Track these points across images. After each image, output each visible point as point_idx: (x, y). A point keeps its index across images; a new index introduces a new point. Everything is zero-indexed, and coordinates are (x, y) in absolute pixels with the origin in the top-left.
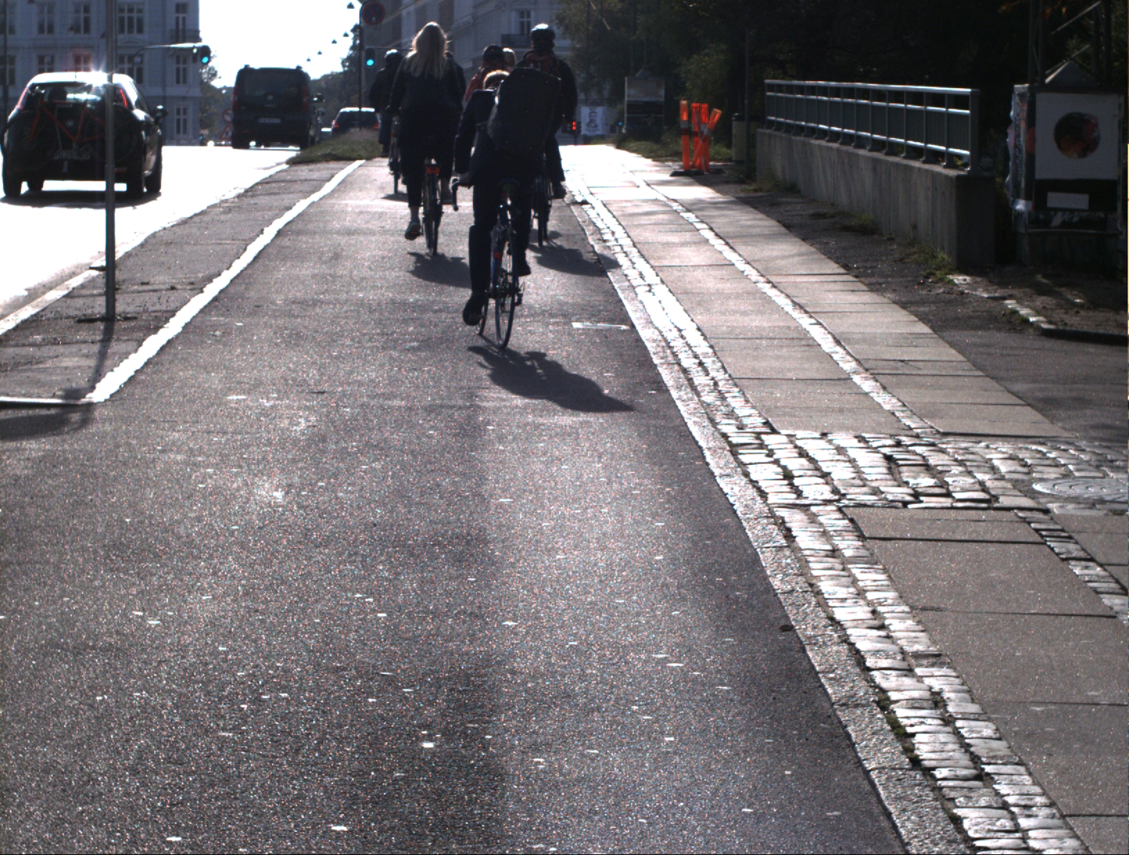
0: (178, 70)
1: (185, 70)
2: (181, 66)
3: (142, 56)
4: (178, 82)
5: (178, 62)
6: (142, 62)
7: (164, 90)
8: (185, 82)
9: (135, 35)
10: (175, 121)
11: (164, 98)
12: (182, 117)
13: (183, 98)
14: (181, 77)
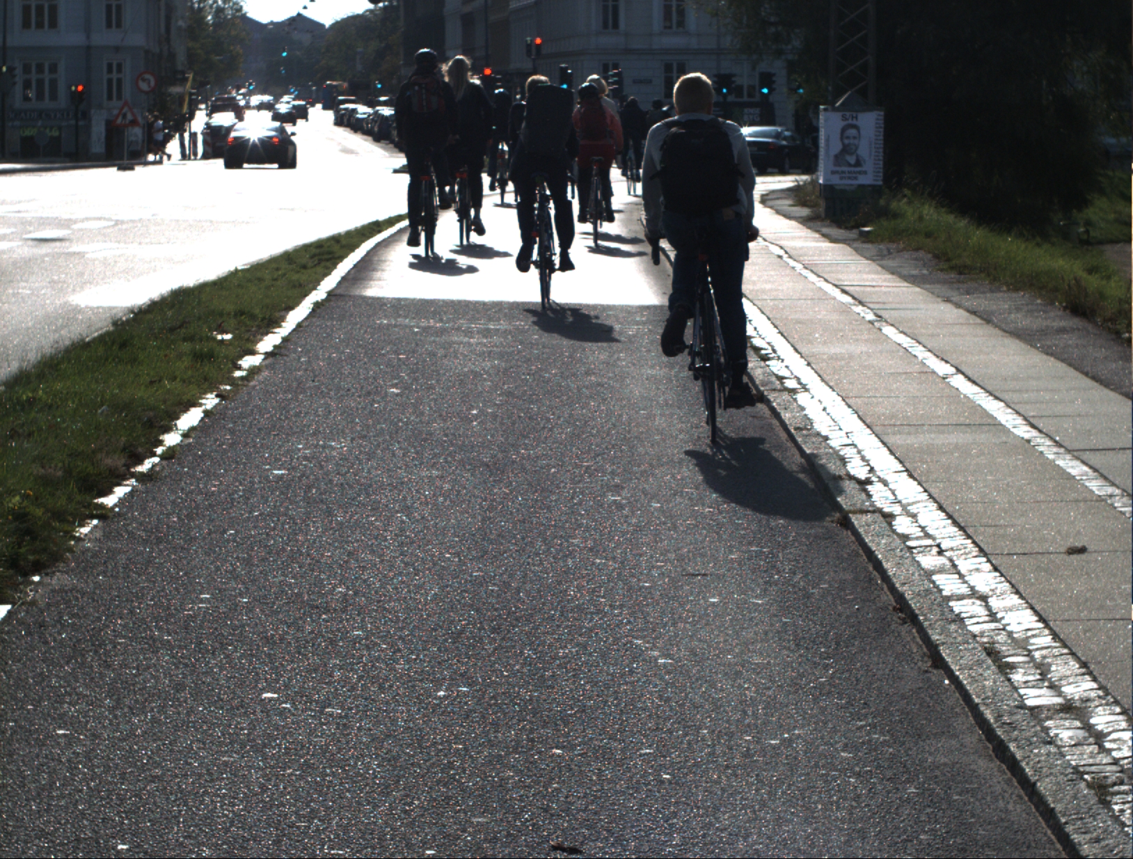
1: (118, 7)
7: (88, 37)
10: (105, 82)
11: (89, 48)
12: (115, 76)
13: (117, 49)
14: (114, 19)
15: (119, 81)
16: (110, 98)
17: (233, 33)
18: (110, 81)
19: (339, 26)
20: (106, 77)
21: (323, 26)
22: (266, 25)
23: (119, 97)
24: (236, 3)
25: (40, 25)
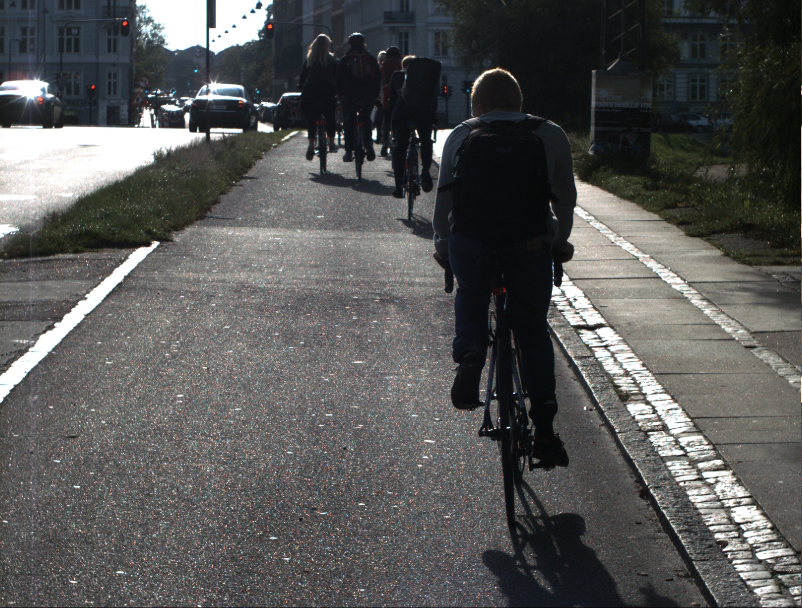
0: (109, 41)
1: (115, 40)
2: (112, 37)
3: (78, 29)
4: (109, 51)
5: (109, 34)
6: (78, 34)
7: (97, 58)
8: (115, 51)
9: (73, 11)
10: (107, 84)
11: (97, 64)
12: (112, 80)
13: (114, 65)
14: (112, 47)
15: (115, 84)
16: (109, 93)
17: (159, 57)
18: (110, 84)
19: (221, 53)
20: (107, 81)
21: (213, 53)
22: (174, 52)
23: (115, 93)
24: (161, 37)
25: (69, 50)
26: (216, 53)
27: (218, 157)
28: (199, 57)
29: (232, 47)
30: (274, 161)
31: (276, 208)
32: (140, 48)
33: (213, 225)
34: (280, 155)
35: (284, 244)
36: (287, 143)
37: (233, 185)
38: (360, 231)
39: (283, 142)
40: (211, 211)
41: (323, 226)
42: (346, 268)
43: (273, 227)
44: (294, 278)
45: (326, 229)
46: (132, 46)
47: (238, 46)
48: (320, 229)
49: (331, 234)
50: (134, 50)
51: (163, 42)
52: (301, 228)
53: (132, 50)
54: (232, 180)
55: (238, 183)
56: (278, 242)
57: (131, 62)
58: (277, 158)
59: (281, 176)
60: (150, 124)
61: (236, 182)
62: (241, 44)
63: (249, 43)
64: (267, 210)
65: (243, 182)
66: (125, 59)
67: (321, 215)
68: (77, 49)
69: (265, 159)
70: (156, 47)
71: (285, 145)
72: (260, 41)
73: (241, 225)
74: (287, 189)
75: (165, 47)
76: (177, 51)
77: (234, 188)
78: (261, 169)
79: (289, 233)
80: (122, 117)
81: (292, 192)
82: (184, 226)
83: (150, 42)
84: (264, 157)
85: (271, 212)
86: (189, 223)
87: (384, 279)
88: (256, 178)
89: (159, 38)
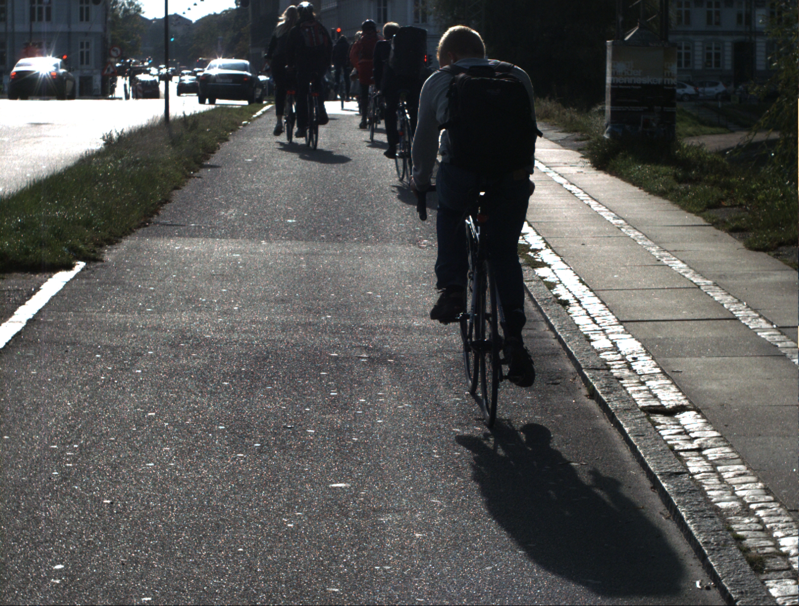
2: (84, 5)
5: (82, 2)
7: (69, 27)
8: (87, 19)
10: (79, 54)
11: (69, 33)
12: (85, 50)
13: (86, 34)
14: (85, 16)
15: (88, 53)
16: (82, 63)
17: (135, 26)
18: (82, 53)
19: (198, 22)
20: (80, 50)
21: (190, 21)
22: (152, 20)
23: (88, 63)
24: (137, 6)
25: (40, 19)
26: (194, 21)
27: (175, 142)
28: (175, 26)
29: (210, 16)
30: (242, 143)
31: (238, 208)
32: (116, 16)
33: (159, 235)
34: (249, 136)
35: (244, 264)
36: (259, 120)
37: (190, 177)
38: (339, 242)
39: (255, 119)
40: (158, 214)
41: (294, 235)
42: (321, 303)
43: (232, 237)
44: (252, 322)
45: (297, 239)
46: (106, 15)
47: (215, 15)
48: (291, 239)
49: (303, 247)
50: (109, 19)
51: (139, 10)
52: (267, 239)
53: (106, 19)
54: (190, 171)
55: (196, 174)
56: (236, 260)
57: (105, 30)
58: (245, 140)
59: (248, 163)
60: (123, 96)
61: (194, 172)
62: (218, 12)
63: (226, 11)
64: (226, 212)
65: (203, 172)
66: (98, 28)
67: (292, 219)
68: (49, 18)
69: (232, 141)
70: (133, 16)
71: (256, 122)
72: (237, 9)
73: (193, 234)
74: (253, 182)
75: (142, 15)
76: (155, 19)
77: (191, 181)
78: (226, 154)
79: (251, 246)
80: (95, 87)
81: (259, 186)
82: (121, 237)
83: (126, 11)
84: (231, 138)
85: (231, 215)
86: (128, 232)
87: (371, 322)
88: (219, 167)
89: (136, 6)
